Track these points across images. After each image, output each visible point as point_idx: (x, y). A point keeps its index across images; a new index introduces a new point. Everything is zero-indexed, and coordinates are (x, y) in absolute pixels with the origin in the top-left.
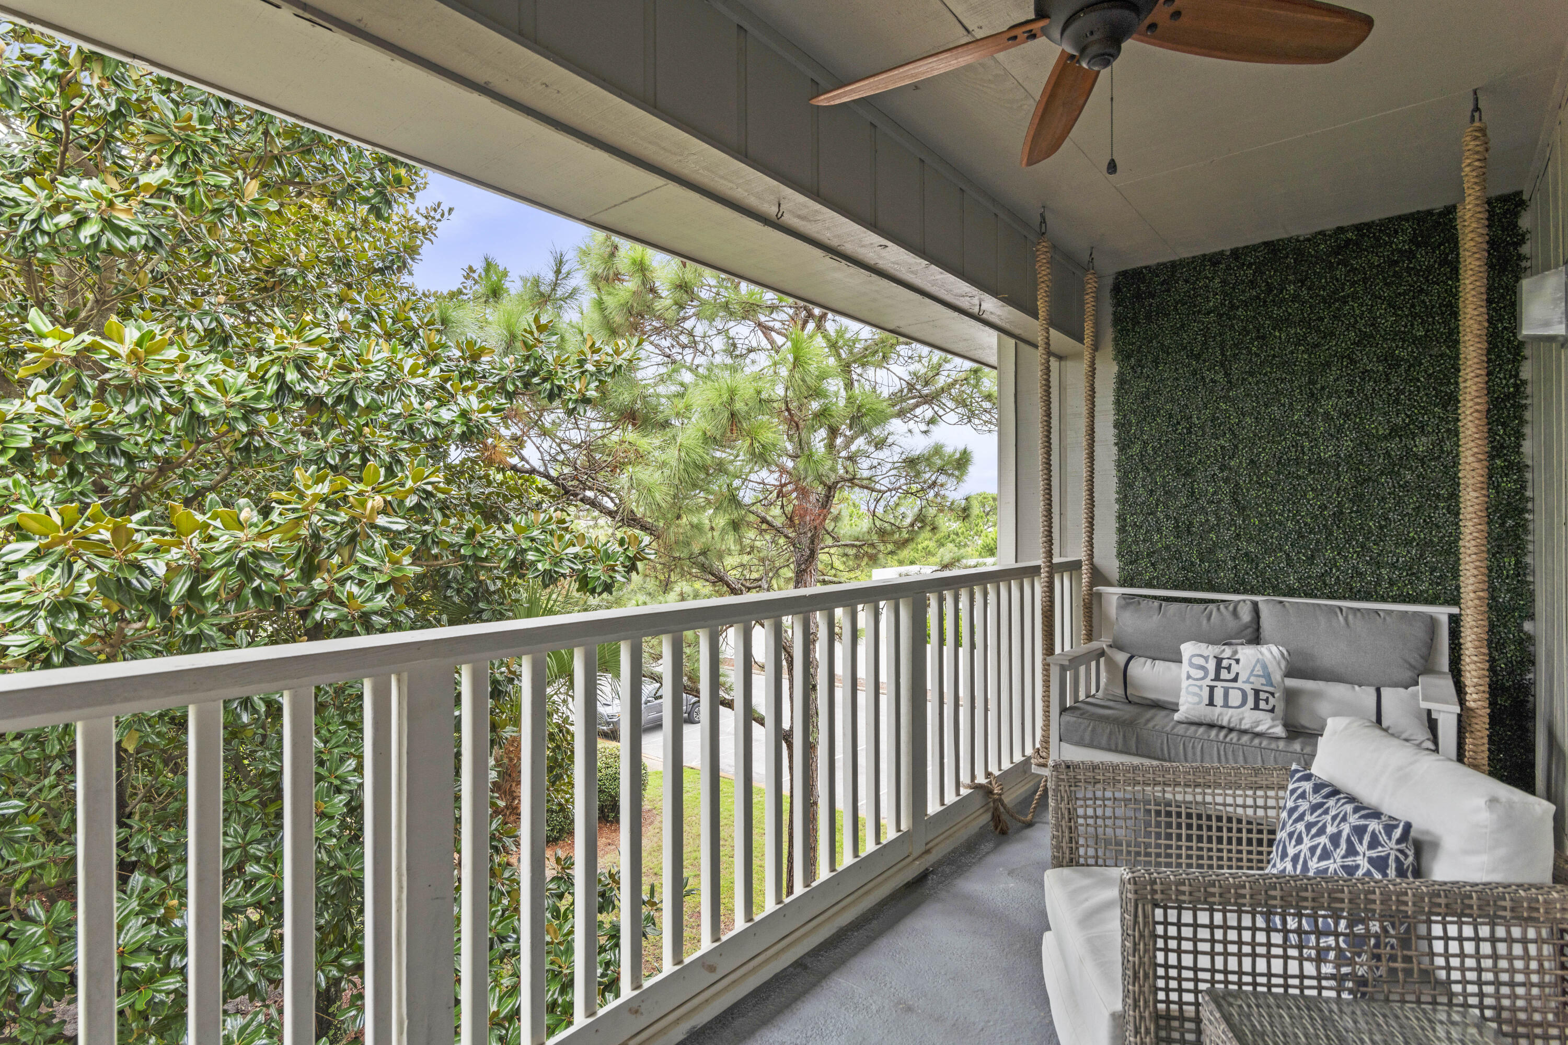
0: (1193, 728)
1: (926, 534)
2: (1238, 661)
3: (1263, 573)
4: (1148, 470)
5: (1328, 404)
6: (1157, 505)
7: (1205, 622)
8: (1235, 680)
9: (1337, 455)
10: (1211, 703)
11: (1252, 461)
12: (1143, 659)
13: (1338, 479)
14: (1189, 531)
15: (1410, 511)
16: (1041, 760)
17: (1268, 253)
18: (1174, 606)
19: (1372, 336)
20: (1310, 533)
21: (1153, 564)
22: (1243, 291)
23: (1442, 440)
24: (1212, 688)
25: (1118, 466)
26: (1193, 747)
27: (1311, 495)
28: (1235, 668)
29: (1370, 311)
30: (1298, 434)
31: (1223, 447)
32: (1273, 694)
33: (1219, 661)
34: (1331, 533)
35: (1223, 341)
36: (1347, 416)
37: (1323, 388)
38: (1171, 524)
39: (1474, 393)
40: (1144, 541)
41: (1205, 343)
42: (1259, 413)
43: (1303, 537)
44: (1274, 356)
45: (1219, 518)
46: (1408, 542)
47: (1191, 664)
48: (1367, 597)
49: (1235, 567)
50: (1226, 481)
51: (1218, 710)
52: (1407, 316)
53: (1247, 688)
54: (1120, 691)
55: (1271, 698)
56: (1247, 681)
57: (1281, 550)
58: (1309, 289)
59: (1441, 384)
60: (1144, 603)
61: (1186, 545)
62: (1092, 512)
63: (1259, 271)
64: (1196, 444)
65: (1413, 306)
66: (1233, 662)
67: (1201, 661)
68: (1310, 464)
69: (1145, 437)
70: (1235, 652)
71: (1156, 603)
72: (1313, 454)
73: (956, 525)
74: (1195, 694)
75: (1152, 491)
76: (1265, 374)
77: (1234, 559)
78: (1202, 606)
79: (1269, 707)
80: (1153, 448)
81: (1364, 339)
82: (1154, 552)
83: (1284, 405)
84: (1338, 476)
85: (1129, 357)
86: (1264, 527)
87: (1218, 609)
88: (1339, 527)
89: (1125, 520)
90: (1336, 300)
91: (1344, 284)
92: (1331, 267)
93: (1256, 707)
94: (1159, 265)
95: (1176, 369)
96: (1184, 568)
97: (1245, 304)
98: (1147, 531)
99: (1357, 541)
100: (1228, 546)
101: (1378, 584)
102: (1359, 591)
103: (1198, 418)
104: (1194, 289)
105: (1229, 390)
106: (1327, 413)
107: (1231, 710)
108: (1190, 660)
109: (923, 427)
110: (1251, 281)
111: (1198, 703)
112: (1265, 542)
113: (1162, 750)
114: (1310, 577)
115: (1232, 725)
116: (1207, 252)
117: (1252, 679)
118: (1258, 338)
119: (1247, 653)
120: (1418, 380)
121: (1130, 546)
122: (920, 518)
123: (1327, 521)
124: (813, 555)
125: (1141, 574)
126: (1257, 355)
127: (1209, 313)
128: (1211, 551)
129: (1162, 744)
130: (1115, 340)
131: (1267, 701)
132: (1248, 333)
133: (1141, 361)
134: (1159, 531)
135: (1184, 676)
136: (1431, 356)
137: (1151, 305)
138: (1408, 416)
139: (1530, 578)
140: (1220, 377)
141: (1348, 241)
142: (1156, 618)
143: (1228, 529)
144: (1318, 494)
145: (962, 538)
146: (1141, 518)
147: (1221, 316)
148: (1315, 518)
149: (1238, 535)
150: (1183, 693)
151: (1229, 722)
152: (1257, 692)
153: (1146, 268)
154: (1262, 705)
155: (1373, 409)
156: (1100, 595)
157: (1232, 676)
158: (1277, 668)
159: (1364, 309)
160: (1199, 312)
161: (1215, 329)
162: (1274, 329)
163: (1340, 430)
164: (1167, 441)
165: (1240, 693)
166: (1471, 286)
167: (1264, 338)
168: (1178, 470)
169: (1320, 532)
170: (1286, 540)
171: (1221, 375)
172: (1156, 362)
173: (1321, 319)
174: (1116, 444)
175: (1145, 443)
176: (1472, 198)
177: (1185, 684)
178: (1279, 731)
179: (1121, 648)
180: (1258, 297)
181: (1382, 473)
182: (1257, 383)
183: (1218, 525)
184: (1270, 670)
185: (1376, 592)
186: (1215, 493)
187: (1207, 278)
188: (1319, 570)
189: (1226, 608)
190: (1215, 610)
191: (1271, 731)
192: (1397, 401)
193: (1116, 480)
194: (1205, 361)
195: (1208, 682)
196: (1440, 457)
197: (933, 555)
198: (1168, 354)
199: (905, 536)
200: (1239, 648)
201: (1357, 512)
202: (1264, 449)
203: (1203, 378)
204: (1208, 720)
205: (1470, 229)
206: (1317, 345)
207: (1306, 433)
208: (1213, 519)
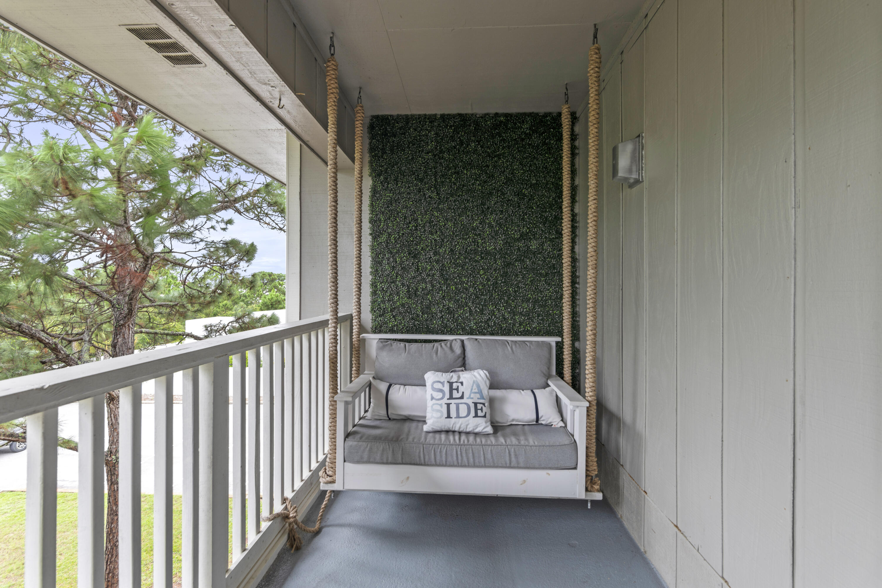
0: (437, 436)
1: (225, 296)
2: (462, 383)
3: (457, 320)
4: (391, 253)
5: (491, 218)
6: (397, 276)
7: (434, 356)
8: (462, 397)
9: (495, 249)
10: (449, 416)
11: (452, 250)
12: (397, 386)
13: (496, 263)
14: (416, 294)
15: (529, 282)
16: (329, 479)
17: (461, 121)
18: (414, 346)
19: (512, 180)
20: (482, 295)
21: (394, 317)
22: (448, 142)
23: (543, 243)
24: (448, 405)
25: (372, 249)
26: (441, 452)
27: (482, 272)
28: (461, 389)
29: (511, 165)
30: (476, 235)
31: (435, 240)
32: (484, 404)
33: (451, 384)
34: (492, 295)
35: (436, 172)
36: (500, 225)
37: (488, 208)
38: (405, 289)
39: (593, 210)
40: (389, 301)
41: (425, 172)
42: (455, 220)
43: (478, 297)
44: (464, 186)
45: (433, 286)
46: (528, 300)
47: (434, 389)
48: (508, 334)
49: (442, 317)
50: (437, 262)
51: (453, 420)
52: (528, 171)
53: (470, 402)
54: (384, 412)
55: (484, 407)
56: (469, 398)
57: (466, 306)
58: (482, 147)
59: (542, 212)
60: (395, 344)
61: (414, 303)
62: (360, 280)
63: (456, 131)
64: (420, 237)
65: (531, 166)
66: (460, 385)
67: (439, 386)
68: (482, 253)
69: (389, 230)
70: (459, 377)
71: (402, 344)
72: (483, 247)
73: (244, 291)
74: (438, 411)
75: (393, 267)
76: (459, 196)
77: (441, 312)
78: (431, 345)
79: (483, 414)
80: (395, 238)
81: (509, 181)
82: (394, 308)
83: (468, 216)
84: (495, 260)
85: (379, 175)
86: (458, 292)
87: (441, 346)
88: (495, 291)
89: (376, 286)
90: (495, 156)
91: (499, 147)
92: (493, 137)
93: (476, 416)
94: (398, 116)
95: (409, 187)
96: (413, 319)
97: (449, 150)
98: (391, 294)
99: (504, 299)
100: (438, 304)
101: (514, 325)
102: (505, 329)
103: (422, 221)
104: (419, 136)
105: (439, 204)
106: (490, 223)
107: (461, 420)
108: (432, 385)
109: (223, 225)
110: (451, 136)
111: (441, 417)
112: (458, 300)
113: (420, 457)
114: (481, 322)
115: (461, 430)
116: (427, 113)
117: (472, 396)
118: (455, 173)
119: (466, 377)
120: (533, 208)
121: (379, 305)
122: (220, 286)
123: (490, 288)
124: (131, 312)
125: (386, 323)
126: (455, 184)
127: (428, 153)
128: (428, 307)
129: (419, 453)
130: (371, 162)
131: (482, 409)
132: (450, 169)
133: (387, 179)
134: (398, 294)
135: (429, 397)
136: (538, 195)
137: (393, 141)
138: (528, 228)
139: (578, 319)
140: (434, 195)
141: (501, 122)
142: (404, 355)
143: (438, 293)
144: (486, 271)
145: (248, 299)
146: (387, 285)
147: (435, 156)
148: (484, 286)
149: (444, 296)
150: (429, 409)
151: (460, 428)
152: (476, 404)
153: (390, 116)
154: (480, 413)
155: (512, 223)
156: (364, 340)
157: (459, 395)
158: (485, 386)
159: (508, 163)
160: (423, 151)
161: (432, 164)
162: (464, 168)
163: (496, 233)
164: (403, 234)
165: (465, 406)
166: (592, 144)
167: (458, 173)
168: (409, 254)
169: (486, 294)
170: (469, 299)
171: (435, 194)
172: (396, 180)
173: (488, 166)
174: (371, 234)
175: (389, 234)
176: (593, 90)
177: (430, 403)
178: (489, 429)
179: (381, 379)
180: (455, 147)
181: (516, 261)
182: (455, 201)
183: (432, 290)
184: (482, 387)
185: (513, 329)
186: (431, 269)
187: (427, 130)
188: (486, 318)
189: (446, 345)
190: (439, 347)
191: (484, 430)
192: (523, 219)
193: (370, 259)
194: (425, 184)
195: (445, 401)
196: (541, 252)
197: (231, 310)
198: (404, 176)
199: (208, 299)
200: (461, 373)
201: (504, 282)
202: (458, 243)
203: (424, 194)
204: (446, 428)
205: (592, 109)
206: (485, 182)
207: (479, 234)
208: (429, 286)
